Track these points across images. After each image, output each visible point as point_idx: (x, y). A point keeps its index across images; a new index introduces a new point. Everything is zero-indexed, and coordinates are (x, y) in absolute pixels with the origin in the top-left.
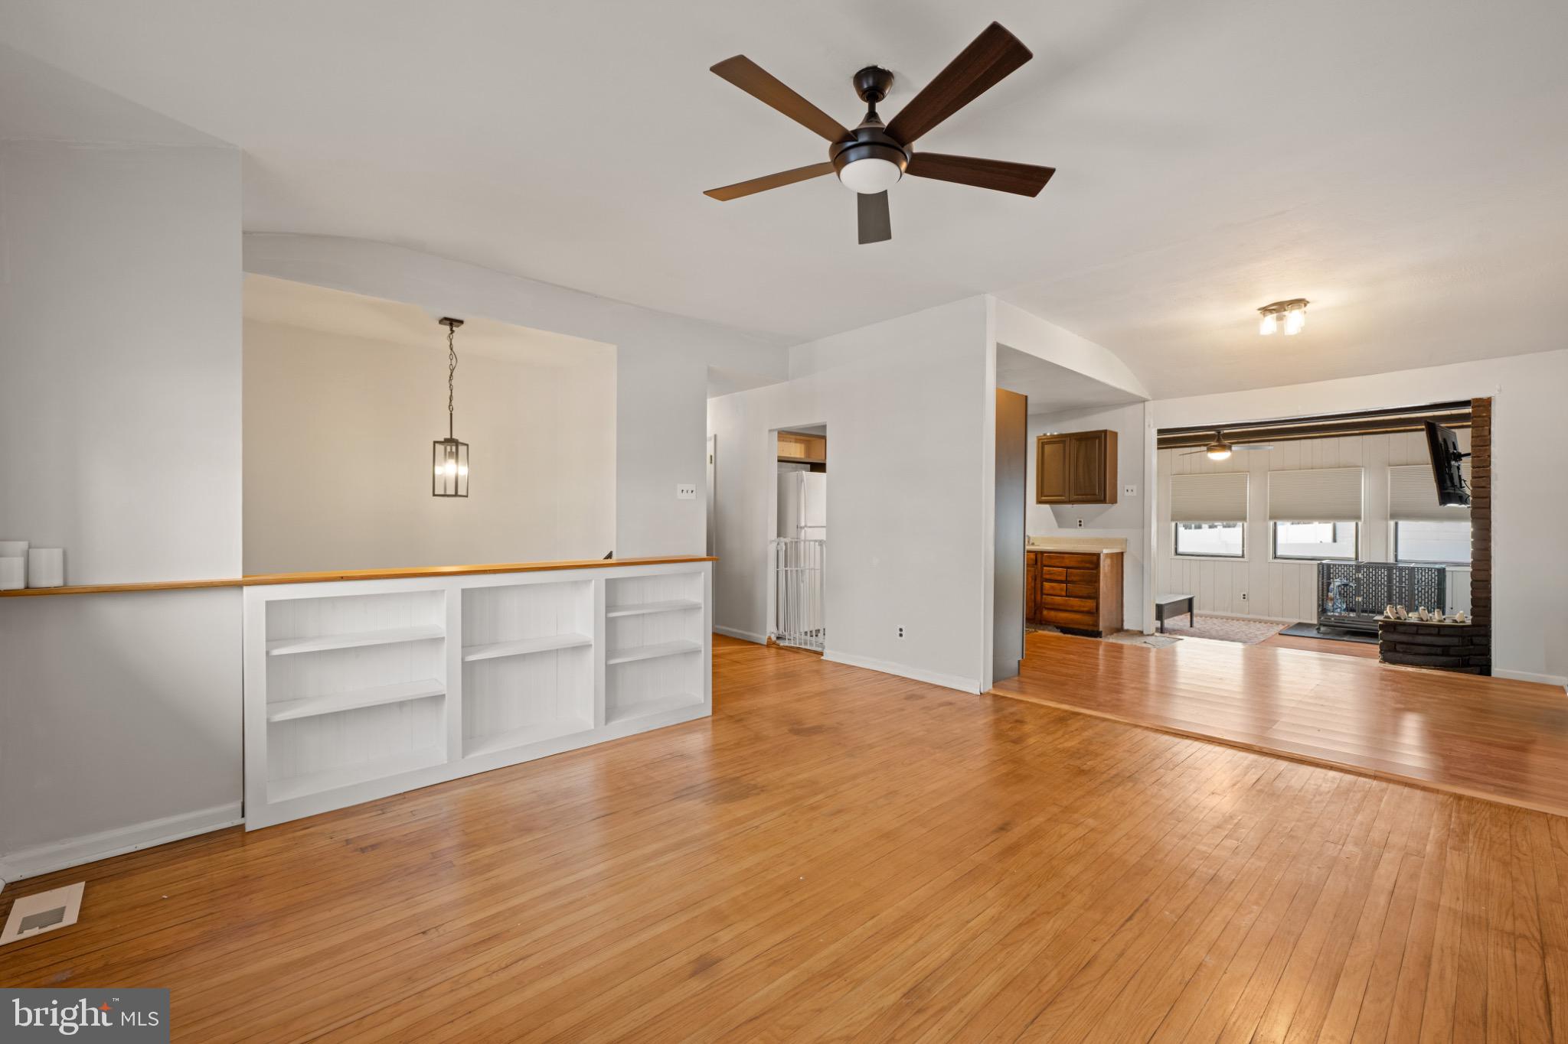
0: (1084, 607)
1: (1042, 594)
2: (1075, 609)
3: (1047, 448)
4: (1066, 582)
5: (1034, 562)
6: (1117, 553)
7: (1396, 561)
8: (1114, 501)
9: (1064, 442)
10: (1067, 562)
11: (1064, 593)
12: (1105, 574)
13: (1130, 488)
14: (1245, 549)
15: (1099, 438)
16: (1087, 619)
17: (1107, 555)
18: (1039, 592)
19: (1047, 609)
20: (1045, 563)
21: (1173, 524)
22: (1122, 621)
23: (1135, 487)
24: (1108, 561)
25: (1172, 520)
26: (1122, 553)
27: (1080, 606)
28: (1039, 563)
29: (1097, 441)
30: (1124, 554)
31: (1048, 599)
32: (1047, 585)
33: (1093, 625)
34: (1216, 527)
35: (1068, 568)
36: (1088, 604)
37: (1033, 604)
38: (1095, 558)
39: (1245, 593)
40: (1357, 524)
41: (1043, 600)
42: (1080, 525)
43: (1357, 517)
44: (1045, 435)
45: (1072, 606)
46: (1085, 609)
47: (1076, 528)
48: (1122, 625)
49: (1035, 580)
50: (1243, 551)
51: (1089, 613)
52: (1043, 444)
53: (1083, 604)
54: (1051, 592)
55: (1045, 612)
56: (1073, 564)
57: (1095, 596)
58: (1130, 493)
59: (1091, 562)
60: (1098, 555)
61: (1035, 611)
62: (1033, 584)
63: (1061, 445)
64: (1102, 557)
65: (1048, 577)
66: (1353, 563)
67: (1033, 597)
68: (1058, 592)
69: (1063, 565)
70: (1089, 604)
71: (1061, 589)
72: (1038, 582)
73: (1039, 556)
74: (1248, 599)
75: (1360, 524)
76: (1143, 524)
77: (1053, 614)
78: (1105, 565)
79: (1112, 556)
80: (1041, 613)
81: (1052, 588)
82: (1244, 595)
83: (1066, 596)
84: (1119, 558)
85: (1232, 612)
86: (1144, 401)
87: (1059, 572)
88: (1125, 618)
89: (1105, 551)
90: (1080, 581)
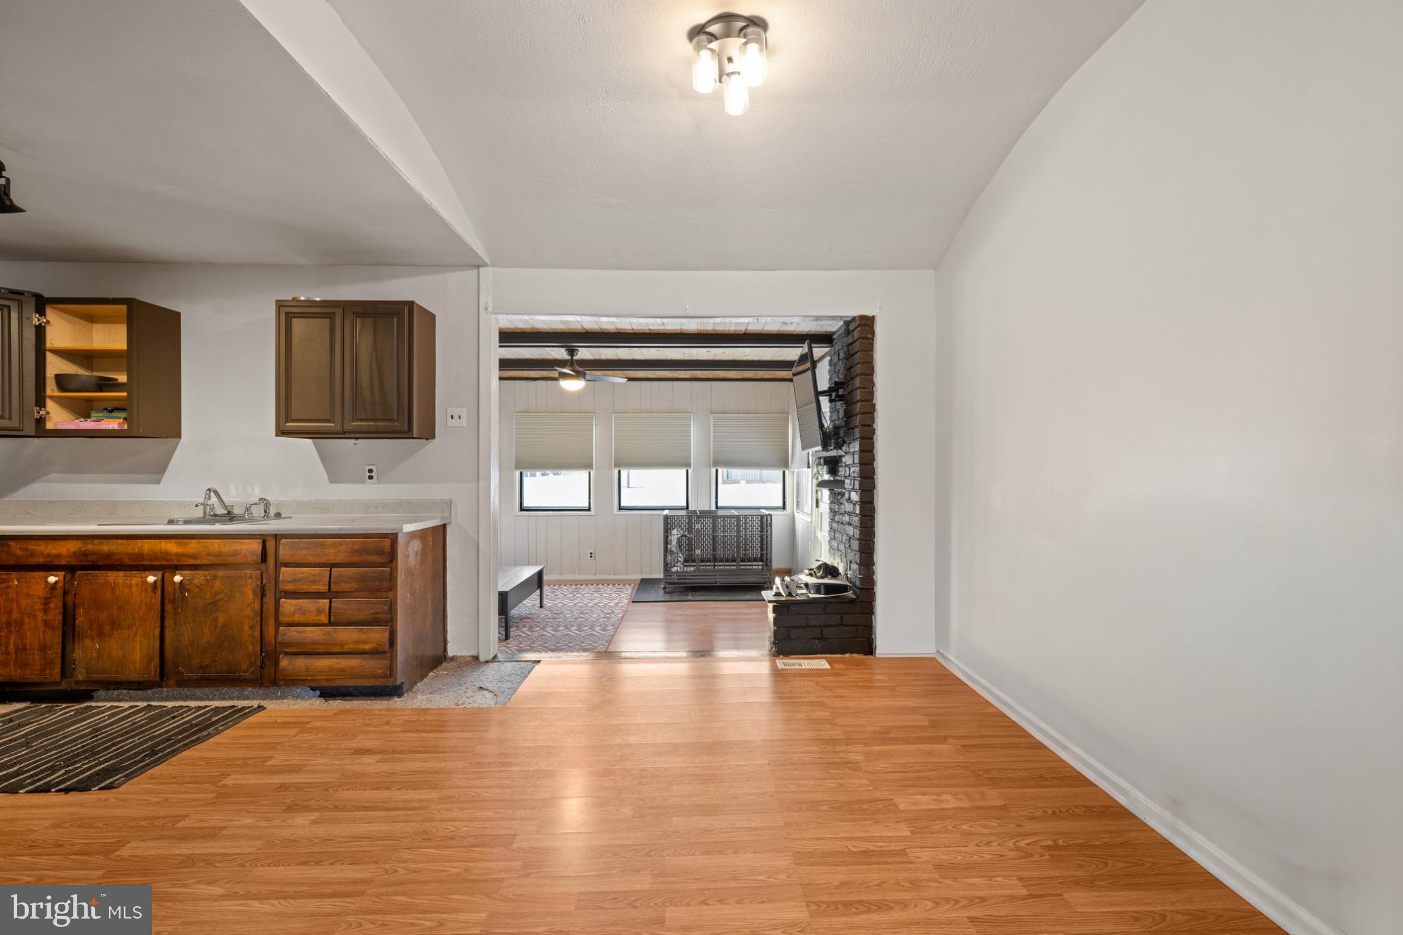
0: (365, 643)
1: (278, 624)
2: (347, 648)
3: (298, 325)
4: (330, 594)
5: (259, 559)
6: (434, 529)
7: (717, 507)
8: (429, 433)
9: (331, 316)
10: (331, 554)
11: (325, 619)
12: (410, 573)
13: (455, 411)
14: (592, 500)
15: (399, 314)
16: (374, 665)
17: (413, 535)
18: (272, 622)
19: (287, 654)
20: (282, 557)
21: (518, 473)
22: (445, 642)
23: (464, 412)
24: (416, 545)
25: (517, 468)
26: (444, 526)
27: (357, 642)
28: (271, 561)
29: (395, 320)
30: (448, 528)
31: (292, 634)
32: (288, 605)
33: (385, 676)
34: (548, 474)
35: (332, 566)
36: (371, 635)
37: (258, 648)
38: (387, 543)
39: (592, 551)
40: (687, 471)
41: (280, 638)
42: (371, 477)
43: (689, 465)
44: (294, 299)
45: (341, 644)
46: (368, 647)
47: (364, 482)
48: (445, 650)
49: (263, 596)
50: (590, 503)
51: (376, 652)
52: (289, 317)
53: (363, 637)
54: (297, 618)
55: (284, 662)
56: (342, 558)
57: (387, 620)
58: (456, 422)
59: (380, 552)
60: (393, 538)
61: (263, 662)
62: (257, 606)
63: (327, 321)
64: (401, 540)
65: (289, 587)
66: (683, 513)
67: (257, 633)
68: (312, 618)
69: (322, 560)
70: (377, 635)
71: (319, 612)
72: (270, 599)
73: (271, 545)
74: (595, 559)
75: (690, 471)
76: (479, 476)
77: (301, 663)
78: (409, 556)
79: (422, 534)
80: (277, 663)
81: (300, 610)
82: (591, 553)
83: (330, 623)
84: (436, 538)
85: (580, 574)
86: (479, 266)
87: (314, 577)
88: (449, 637)
89: (408, 528)
90: (357, 590)
